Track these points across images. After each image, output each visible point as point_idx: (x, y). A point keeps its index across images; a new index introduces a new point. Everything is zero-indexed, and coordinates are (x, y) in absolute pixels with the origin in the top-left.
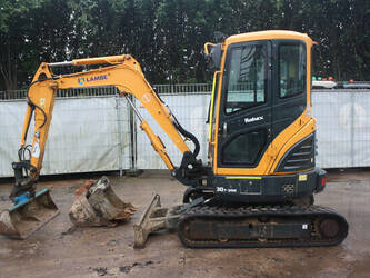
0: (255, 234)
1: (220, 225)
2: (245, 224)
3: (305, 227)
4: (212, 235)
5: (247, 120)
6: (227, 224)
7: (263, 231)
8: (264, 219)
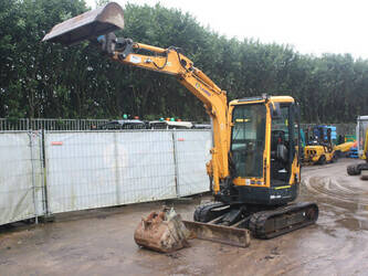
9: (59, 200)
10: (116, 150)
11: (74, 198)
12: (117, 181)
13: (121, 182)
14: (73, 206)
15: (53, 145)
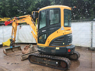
0: (45, 62)
1: (37, 58)
2: (43, 59)
3: (57, 63)
4: (35, 60)
5: (43, 31)
6: (39, 58)
7: (47, 62)
8: (47, 59)
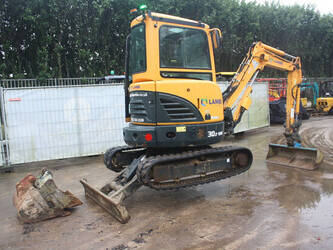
9: (19, 152)
10: (77, 104)
11: (34, 149)
12: (79, 134)
13: (83, 135)
14: (34, 157)
15: (11, 101)
